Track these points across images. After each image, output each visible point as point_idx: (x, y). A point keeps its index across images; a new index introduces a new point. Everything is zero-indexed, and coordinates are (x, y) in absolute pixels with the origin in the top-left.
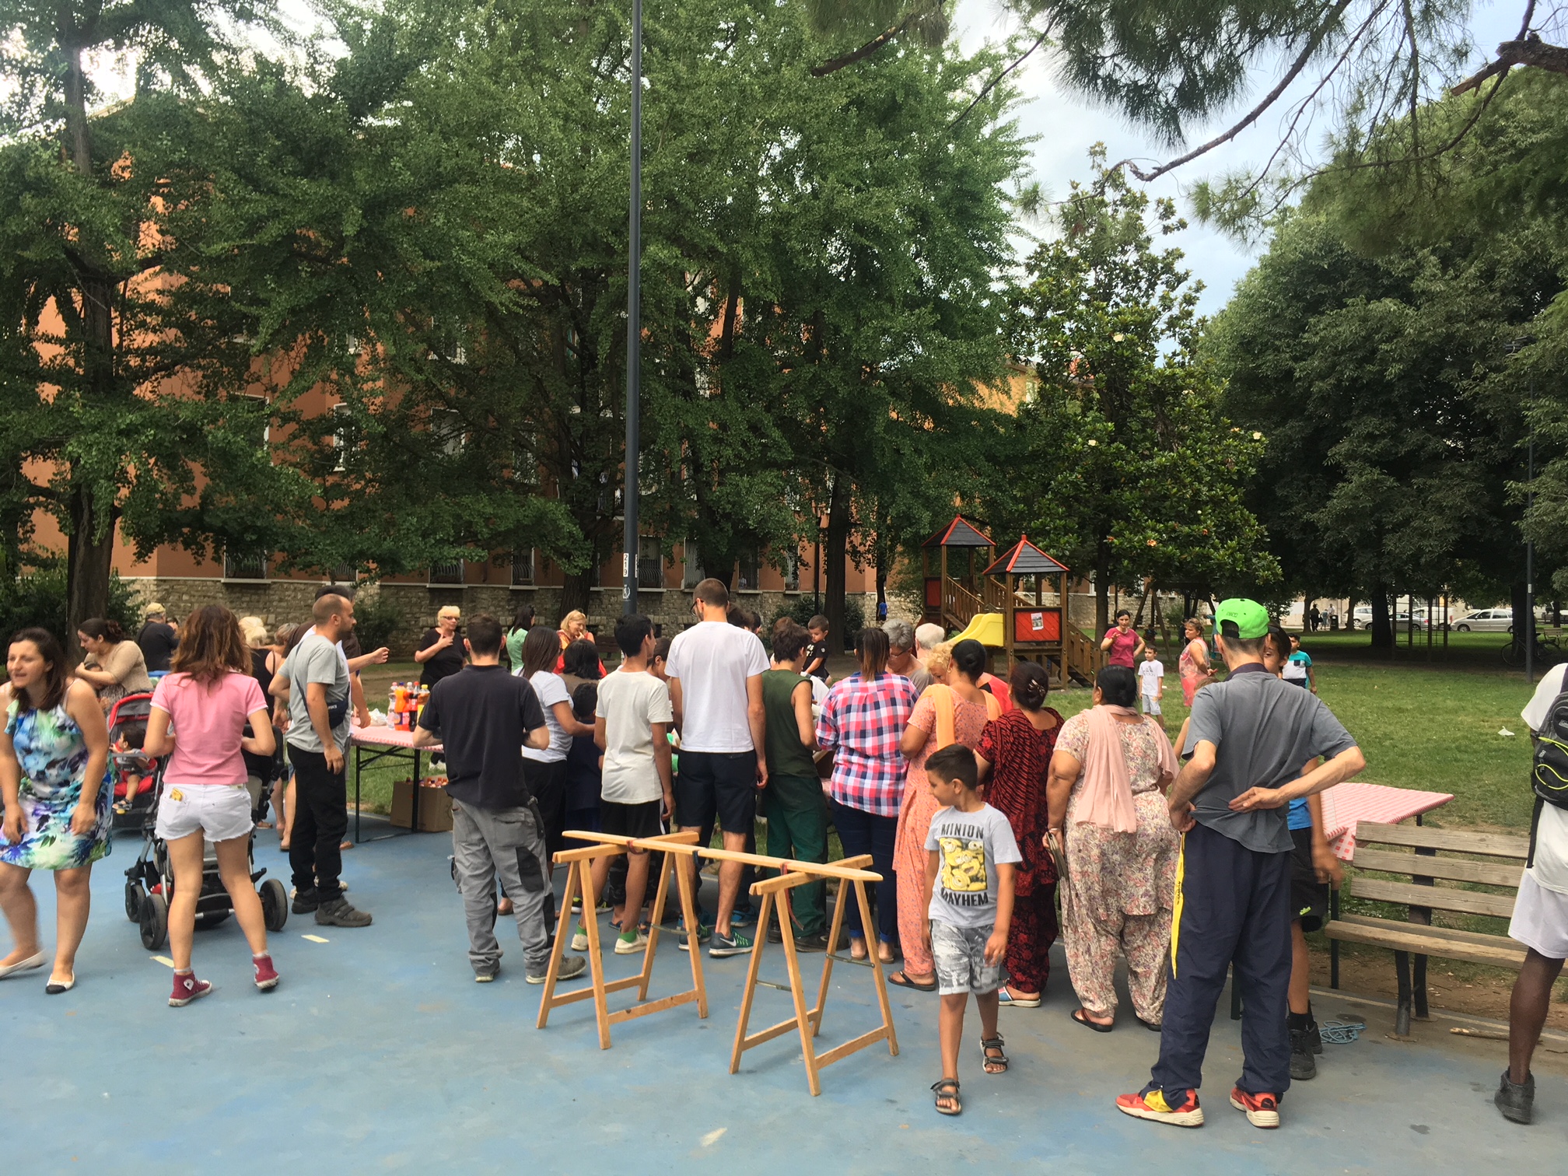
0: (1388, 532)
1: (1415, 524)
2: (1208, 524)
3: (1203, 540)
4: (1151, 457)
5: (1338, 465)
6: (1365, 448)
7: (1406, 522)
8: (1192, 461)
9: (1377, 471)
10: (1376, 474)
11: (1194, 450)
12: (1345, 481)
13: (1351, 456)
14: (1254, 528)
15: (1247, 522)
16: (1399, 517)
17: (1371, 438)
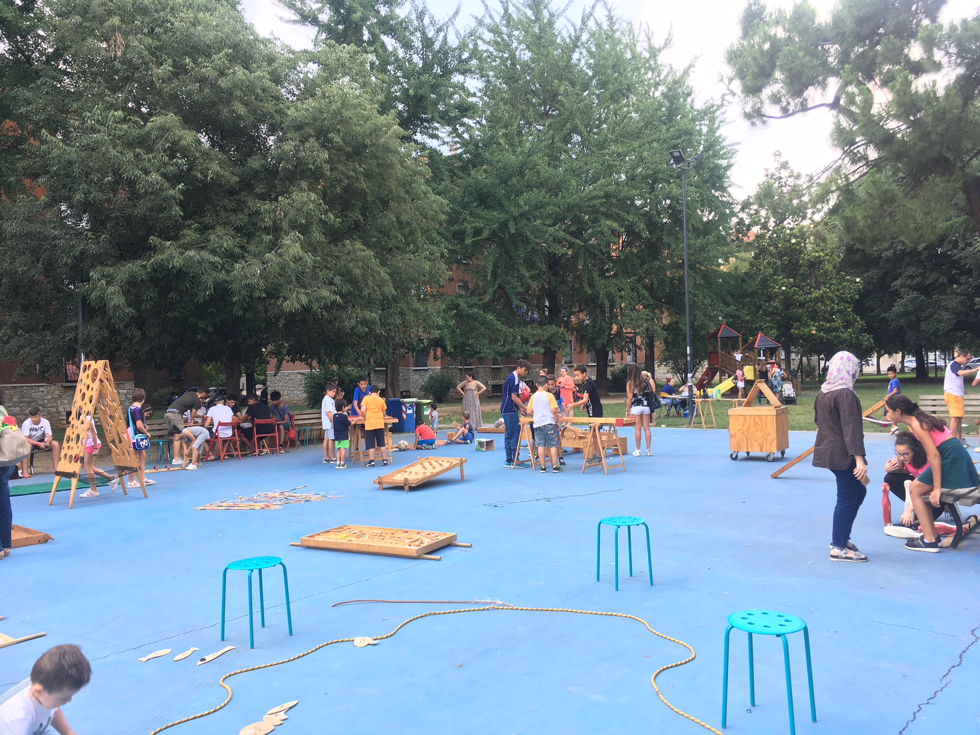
0: (922, 320)
1: (935, 317)
2: (838, 322)
3: (836, 329)
4: (810, 293)
5: (896, 290)
6: (909, 282)
7: (931, 316)
8: (830, 294)
9: (915, 293)
10: (915, 294)
11: (830, 289)
12: (901, 298)
13: (902, 286)
14: (860, 322)
15: (856, 320)
16: (926, 314)
17: (911, 277)
